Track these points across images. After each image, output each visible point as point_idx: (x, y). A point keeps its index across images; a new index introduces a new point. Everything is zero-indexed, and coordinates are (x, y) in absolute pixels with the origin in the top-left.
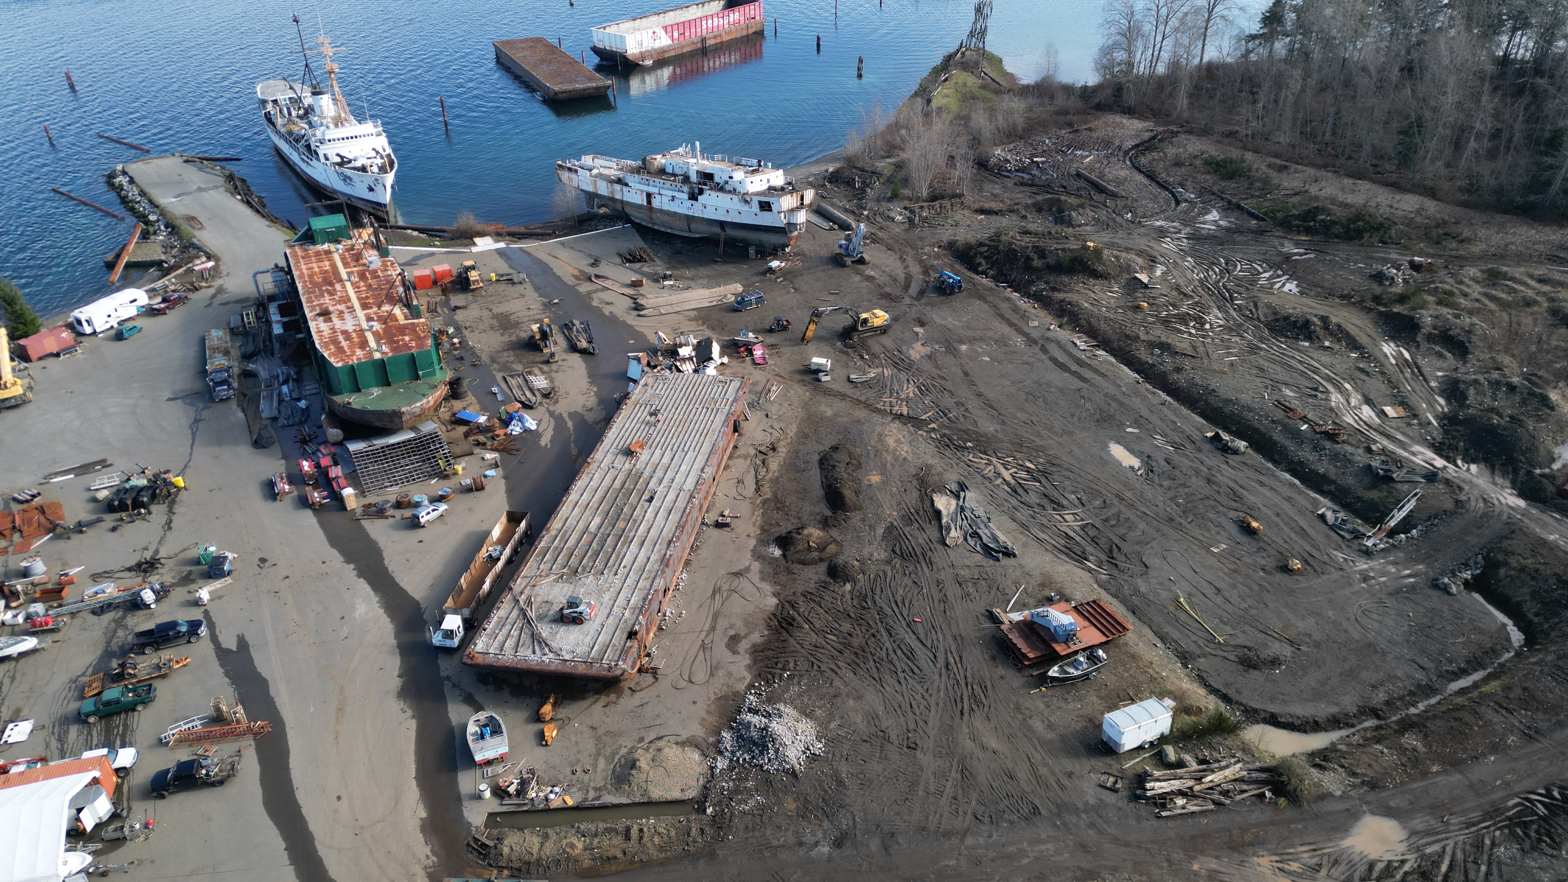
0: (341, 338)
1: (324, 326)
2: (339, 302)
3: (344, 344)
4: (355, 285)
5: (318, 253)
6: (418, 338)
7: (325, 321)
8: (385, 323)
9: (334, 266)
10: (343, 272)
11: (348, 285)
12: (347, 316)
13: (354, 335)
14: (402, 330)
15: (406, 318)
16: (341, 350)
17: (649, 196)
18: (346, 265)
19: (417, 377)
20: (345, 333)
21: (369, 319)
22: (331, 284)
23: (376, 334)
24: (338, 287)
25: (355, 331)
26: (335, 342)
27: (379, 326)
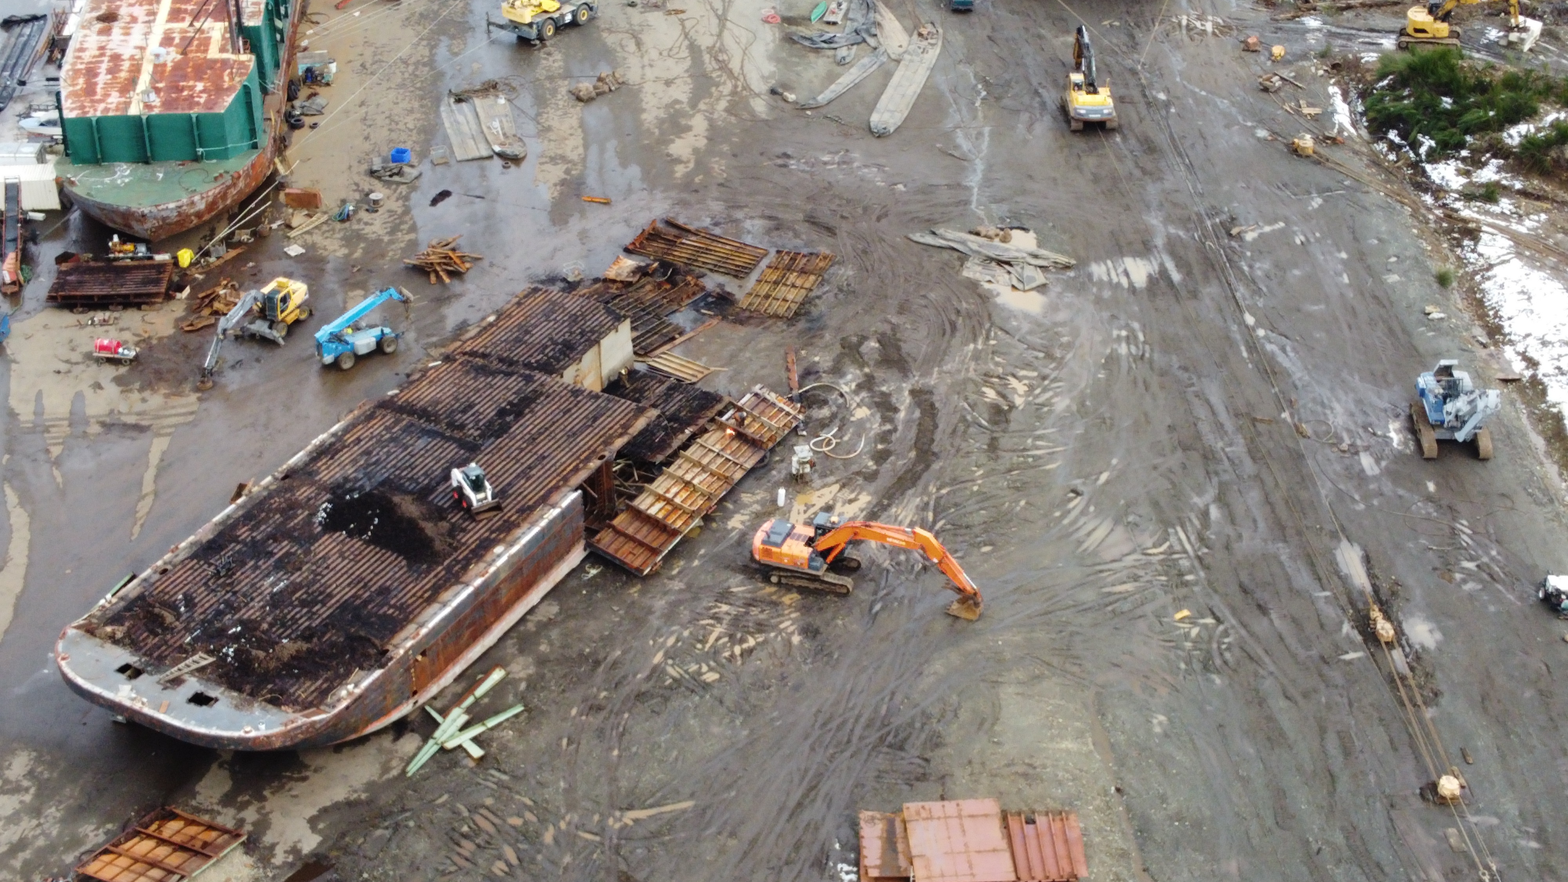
0: (104, 67)
1: (93, 41)
3: (102, 79)
6: (219, 90)
7: (101, 32)
8: (184, 53)
12: (138, 30)
13: (126, 65)
14: (202, 69)
15: (222, 50)
16: (90, 89)
19: (197, 159)
20: (116, 58)
21: (167, 41)
23: (159, 69)
25: (132, 58)
27: (171, 56)
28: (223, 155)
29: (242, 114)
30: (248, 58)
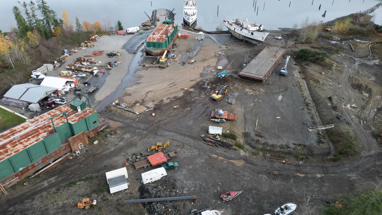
2: (158, 33)
3: (152, 39)
4: (163, 31)
5: (163, 26)
6: (163, 41)
7: (153, 35)
9: (163, 28)
10: (164, 29)
11: (162, 31)
12: (157, 35)
14: (162, 39)
15: (165, 38)
16: (150, 39)
17: (235, 28)
18: (166, 28)
19: (159, 47)
20: (153, 37)
22: (160, 30)
23: (157, 39)
24: (160, 31)
25: (155, 37)
26: (151, 38)
27: (159, 37)
28: (162, 47)
29: (165, 44)
30: (167, 38)
